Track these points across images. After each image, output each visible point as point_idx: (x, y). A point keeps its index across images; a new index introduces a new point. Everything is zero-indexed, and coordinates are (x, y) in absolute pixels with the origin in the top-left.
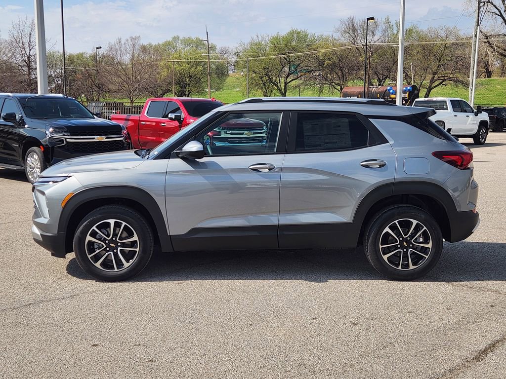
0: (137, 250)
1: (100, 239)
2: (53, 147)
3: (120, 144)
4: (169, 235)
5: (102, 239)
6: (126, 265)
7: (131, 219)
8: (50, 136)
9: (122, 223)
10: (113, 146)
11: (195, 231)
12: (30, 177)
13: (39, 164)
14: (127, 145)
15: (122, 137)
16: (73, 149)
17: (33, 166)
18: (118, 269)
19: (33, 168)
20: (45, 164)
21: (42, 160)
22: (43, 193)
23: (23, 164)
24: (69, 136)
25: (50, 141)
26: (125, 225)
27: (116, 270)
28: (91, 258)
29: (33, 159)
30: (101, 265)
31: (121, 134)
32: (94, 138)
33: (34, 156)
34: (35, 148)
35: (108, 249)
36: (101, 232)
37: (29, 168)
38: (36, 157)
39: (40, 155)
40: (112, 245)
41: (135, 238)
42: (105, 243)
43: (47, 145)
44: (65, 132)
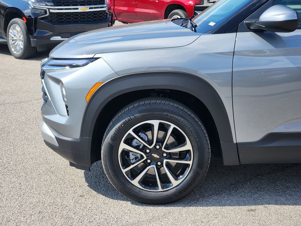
0: (190, 163)
1: (137, 148)
2: (36, 18)
3: (104, 15)
4: (235, 142)
5: (141, 147)
6: (175, 183)
7: (182, 120)
8: (33, 7)
9: (170, 126)
10: (96, 17)
11: (272, 137)
12: (13, 50)
13: (22, 36)
14: (110, 15)
15: (105, 7)
16: (57, 20)
17: (16, 38)
18: (163, 188)
19: (16, 40)
20: (29, 36)
21: (25, 32)
22: (58, 81)
23: (4, 37)
24: (52, 6)
25: (32, 12)
26: (174, 128)
27: (160, 189)
28: (126, 173)
29: (15, 31)
30: (139, 182)
31: (104, 4)
32: (77, 9)
33: (17, 28)
34: (17, 20)
35: (149, 161)
36: (139, 136)
37: (11, 41)
38: (18, 28)
39: (23, 27)
40: (156, 156)
41: (188, 146)
42: (145, 153)
43: (30, 16)
44: (48, 2)
